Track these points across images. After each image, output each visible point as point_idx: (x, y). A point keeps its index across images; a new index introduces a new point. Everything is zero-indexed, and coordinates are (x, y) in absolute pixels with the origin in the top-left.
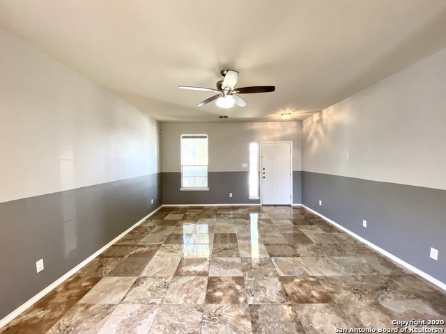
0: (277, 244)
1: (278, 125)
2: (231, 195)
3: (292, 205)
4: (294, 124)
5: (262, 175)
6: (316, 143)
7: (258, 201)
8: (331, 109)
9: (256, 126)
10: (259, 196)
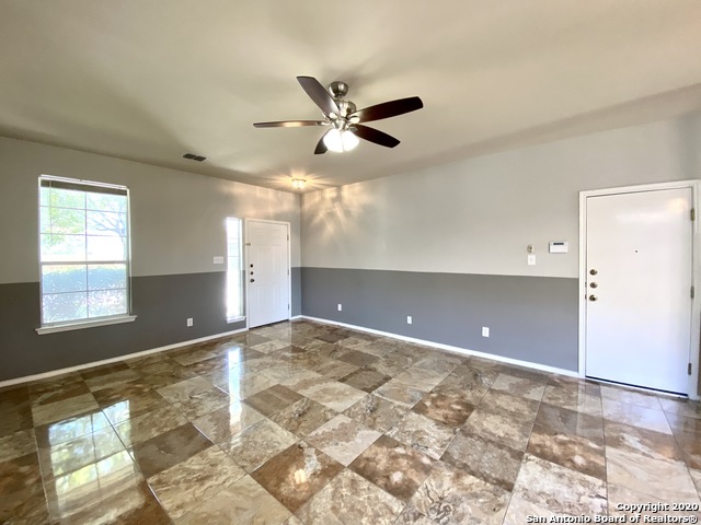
0: (351, 374)
1: (270, 194)
2: (190, 322)
3: (291, 319)
4: (291, 197)
5: (249, 277)
6: (330, 228)
7: (242, 324)
8: (357, 187)
9: (238, 189)
10: (244, 314)
